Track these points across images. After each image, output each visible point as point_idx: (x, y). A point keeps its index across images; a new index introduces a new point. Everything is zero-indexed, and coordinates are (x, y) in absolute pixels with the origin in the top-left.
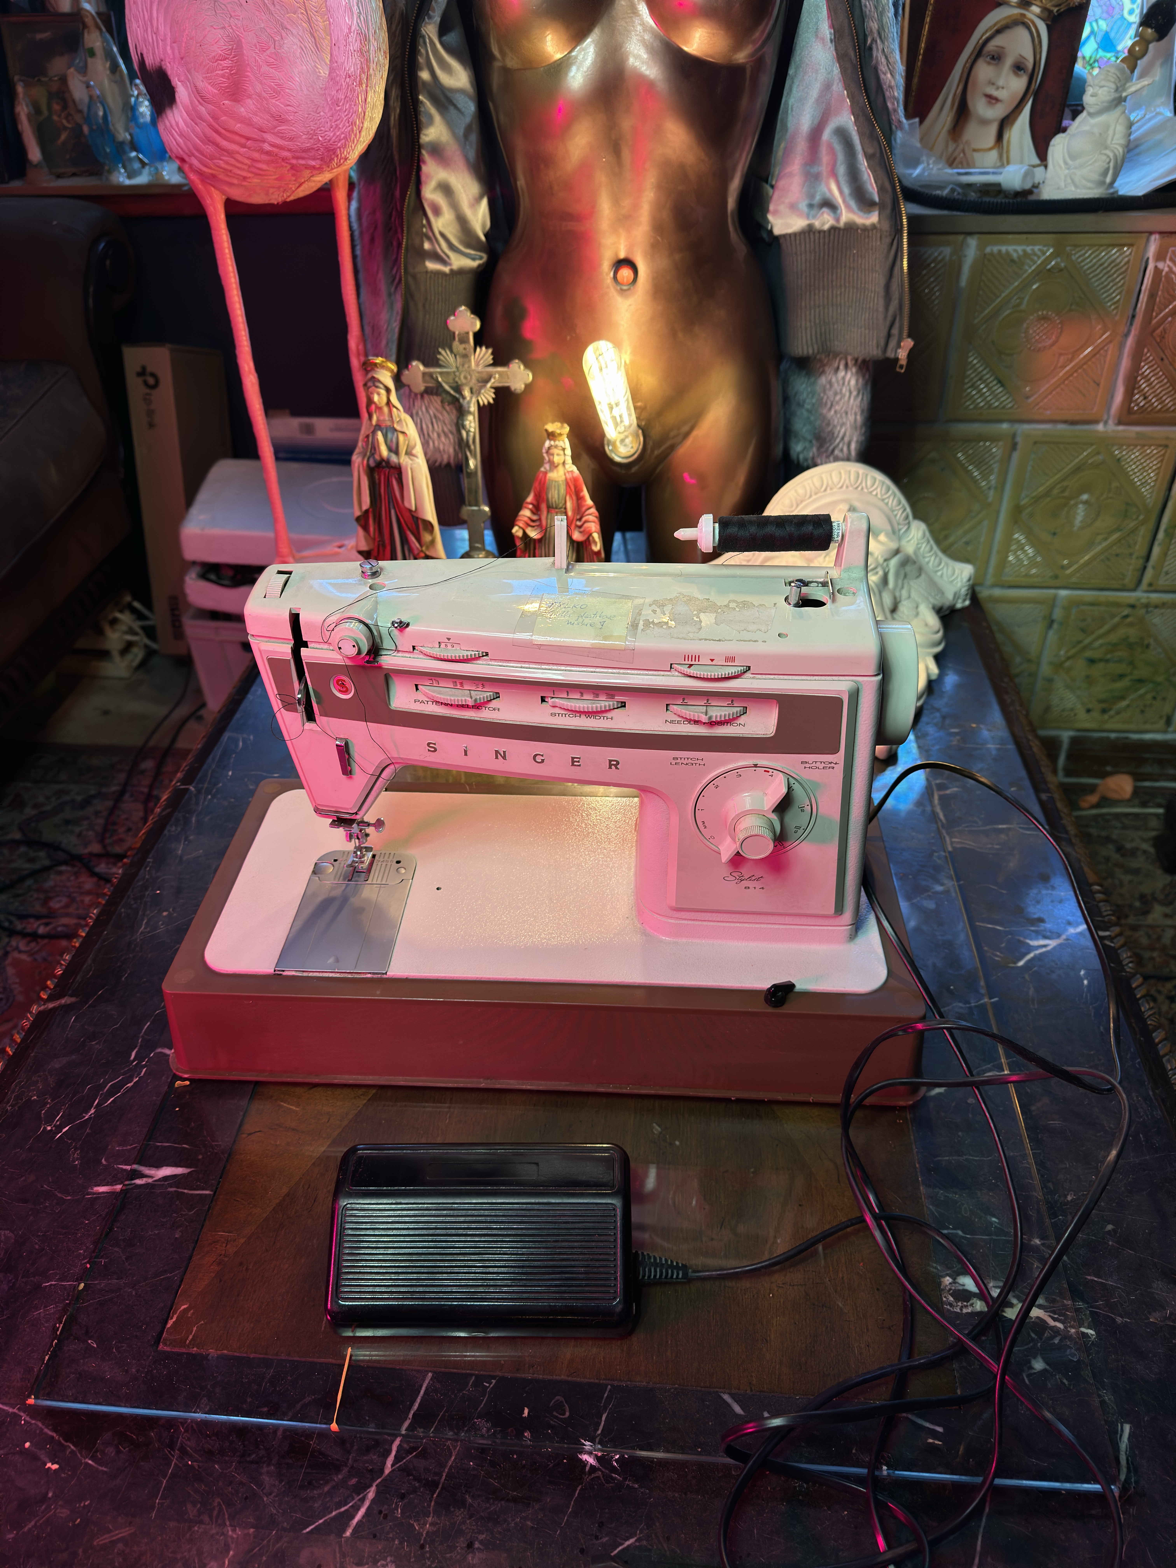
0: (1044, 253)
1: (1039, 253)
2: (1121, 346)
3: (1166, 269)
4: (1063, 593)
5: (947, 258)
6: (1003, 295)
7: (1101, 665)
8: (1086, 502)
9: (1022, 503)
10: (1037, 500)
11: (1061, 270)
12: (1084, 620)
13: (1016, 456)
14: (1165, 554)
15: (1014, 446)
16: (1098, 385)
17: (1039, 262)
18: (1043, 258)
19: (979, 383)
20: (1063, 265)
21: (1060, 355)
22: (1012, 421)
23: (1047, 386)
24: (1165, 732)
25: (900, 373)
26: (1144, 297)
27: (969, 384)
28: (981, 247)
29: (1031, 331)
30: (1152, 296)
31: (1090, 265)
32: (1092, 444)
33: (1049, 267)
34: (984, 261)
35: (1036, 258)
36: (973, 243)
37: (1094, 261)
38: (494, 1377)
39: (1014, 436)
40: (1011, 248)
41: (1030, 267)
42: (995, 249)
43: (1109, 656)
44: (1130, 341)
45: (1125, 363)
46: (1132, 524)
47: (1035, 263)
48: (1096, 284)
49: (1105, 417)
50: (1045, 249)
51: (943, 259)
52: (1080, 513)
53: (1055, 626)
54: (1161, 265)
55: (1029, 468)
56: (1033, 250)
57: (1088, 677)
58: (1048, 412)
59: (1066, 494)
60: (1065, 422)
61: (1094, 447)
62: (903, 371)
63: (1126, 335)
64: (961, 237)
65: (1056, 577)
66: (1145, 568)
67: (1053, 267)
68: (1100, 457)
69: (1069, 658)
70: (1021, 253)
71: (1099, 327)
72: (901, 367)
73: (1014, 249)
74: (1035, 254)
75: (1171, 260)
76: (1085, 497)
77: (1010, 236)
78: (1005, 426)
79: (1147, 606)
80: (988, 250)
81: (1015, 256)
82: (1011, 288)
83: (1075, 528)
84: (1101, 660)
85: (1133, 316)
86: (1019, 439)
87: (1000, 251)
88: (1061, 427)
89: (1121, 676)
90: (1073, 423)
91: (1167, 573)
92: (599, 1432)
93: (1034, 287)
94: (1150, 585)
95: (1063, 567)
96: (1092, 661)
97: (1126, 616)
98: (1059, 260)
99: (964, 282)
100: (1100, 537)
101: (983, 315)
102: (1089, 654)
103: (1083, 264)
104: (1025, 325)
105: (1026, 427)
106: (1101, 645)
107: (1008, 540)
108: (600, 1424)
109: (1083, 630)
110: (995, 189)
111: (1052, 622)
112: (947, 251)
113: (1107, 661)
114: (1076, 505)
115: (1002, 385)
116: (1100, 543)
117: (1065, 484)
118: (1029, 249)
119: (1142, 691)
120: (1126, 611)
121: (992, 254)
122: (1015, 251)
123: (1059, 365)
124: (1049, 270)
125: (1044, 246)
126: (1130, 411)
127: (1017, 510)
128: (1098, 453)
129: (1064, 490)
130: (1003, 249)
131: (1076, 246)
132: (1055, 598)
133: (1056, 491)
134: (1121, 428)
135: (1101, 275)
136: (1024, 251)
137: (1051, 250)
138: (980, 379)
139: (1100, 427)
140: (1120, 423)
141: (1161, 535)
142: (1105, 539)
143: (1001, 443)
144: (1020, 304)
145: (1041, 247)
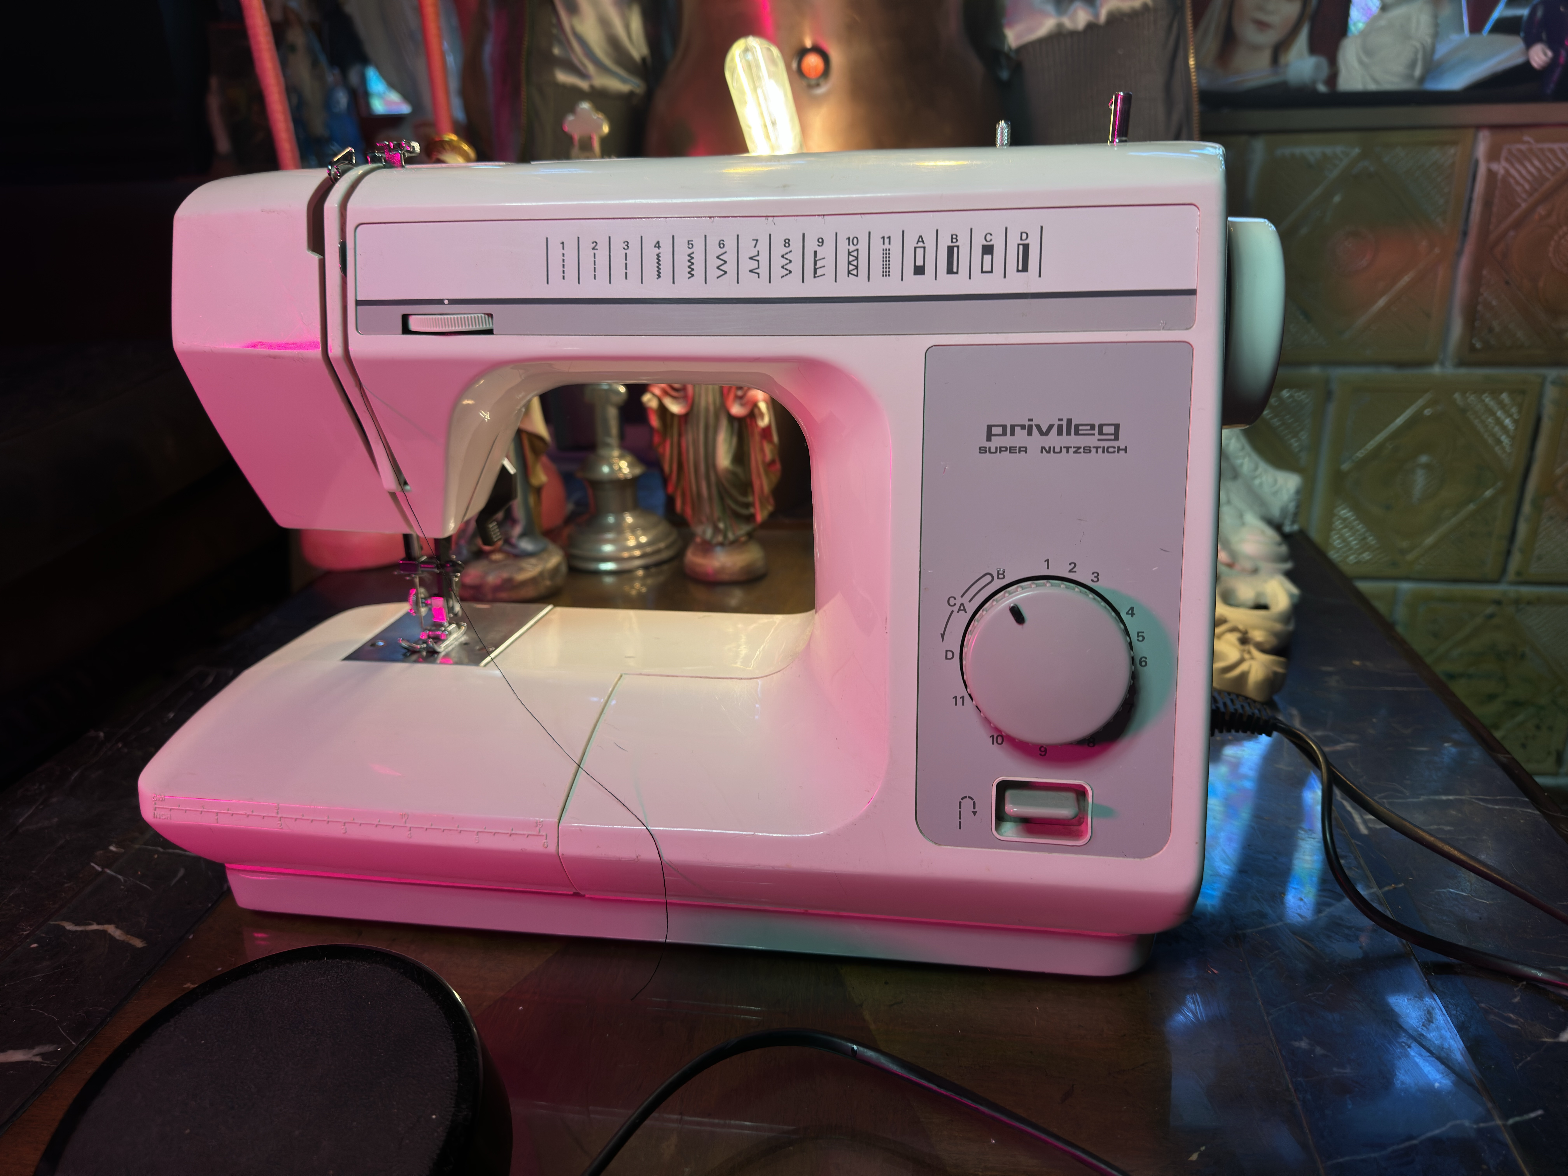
0: (1348, 155)
1: (1341, 155)
3: (1502, 172)
4: (1405, 586)
8: (1427, 467)
9: (1344, 468)
10: (1362, 463)
11: (1371, 175)
12: (1435, 621)
13: (1332, 409)
14: (1534, 533)
16: (1429, 315)
17: (1343, 165)
18: (1347, 161)
20: (1372, 169)
21: (1377, 280)
22: (1325, 364)
23: (1363, 319)
24: (1555, 774)
26: (1477, 208)
28: (1270, 150)
29: (1339, 251)
30: (1488, 204)
31: (1406, 168)
32: (1427, 391)
33: (1354, 172)
34: (1274, 167)
35: (1338, 161)
36: (1259, 144)
37: (1411, 162)
39: (1327, 382)
40: (1306, 150)
41: (1332, 171)
42: (1287, 151)
43: (1473, 670)
44: (1464, 263)
45: (1461, 289)
46: (1488, 493)
47: (1337, 166)
48: (1417, 190)
49: (1441, 357)
50: (1348, 150)
52: (1420, 480)
54: (1495, 167)
55: (1349, 421)
56: (1333, 151)
58: (1368, 351)
59: (1401, 455)
60: (1390, 364)
61: (1430, 394)
64: (1246, 138)
65: (1395, 564)
66: (1508, 553)
67: (1360, 172)
68: (1439, 408)
70: (1319, 156)
71: (1425, 243)
73: (1309, 150)
74: (1336, 156)
75: (1507, 160)
76: (1424, 459)
77: (1305, 136)
78: (1315, 371)
79: (1517, 602)
80: (1278, 152)
81: (1312, 159)
82: (1311, 198)
83: (1415, 500)
86: (1334, 387)
87: (1293, 155)
88: (1386, 370)
89: (1492, 697)
90: (1400, 365)
91: (1540, 558)
93: (1337, 199)
94: (1519, 574)
95: (1402, 551)
97: (1491, 616)
98: (1366, 162)
99: (1251, 191)
100: (1447, 511)
103: (1396, 168)
104: (1331, 244)
105: (1342, 371)
106: (1461, 656)
107: (1330, 513)
109: (1437, 634)
110: (1281, 88)
114: (1413, 470)
115: (1307, 319)
116: (1447, 520)
117: (1397, 442)
118: (1329, 150)
119: (1520, 717)
120: (1490, 610)
121: (1283, 157)
122: (1312, 153)
123: (1377, 292)
124: (1356, 175)
125: (1347, 146)
126: (1472, 348)
127: (1337, 477)
128: (1436, 402)
129: (1397, 450)
130: (1297, 151)
131: (1385, 146)
132: (1397, 592)
133: (1386, 452)
134: (1463, 371)
135: (1421, 179)
136: (1323, 154)
137: (1358, 151)
139: (1436, 370)
140: (1461, 363)
141: (1527, 508)
142: (1455, 514)
143: (1313, 393)
144: (1322, 218)
145: (1343, 148)
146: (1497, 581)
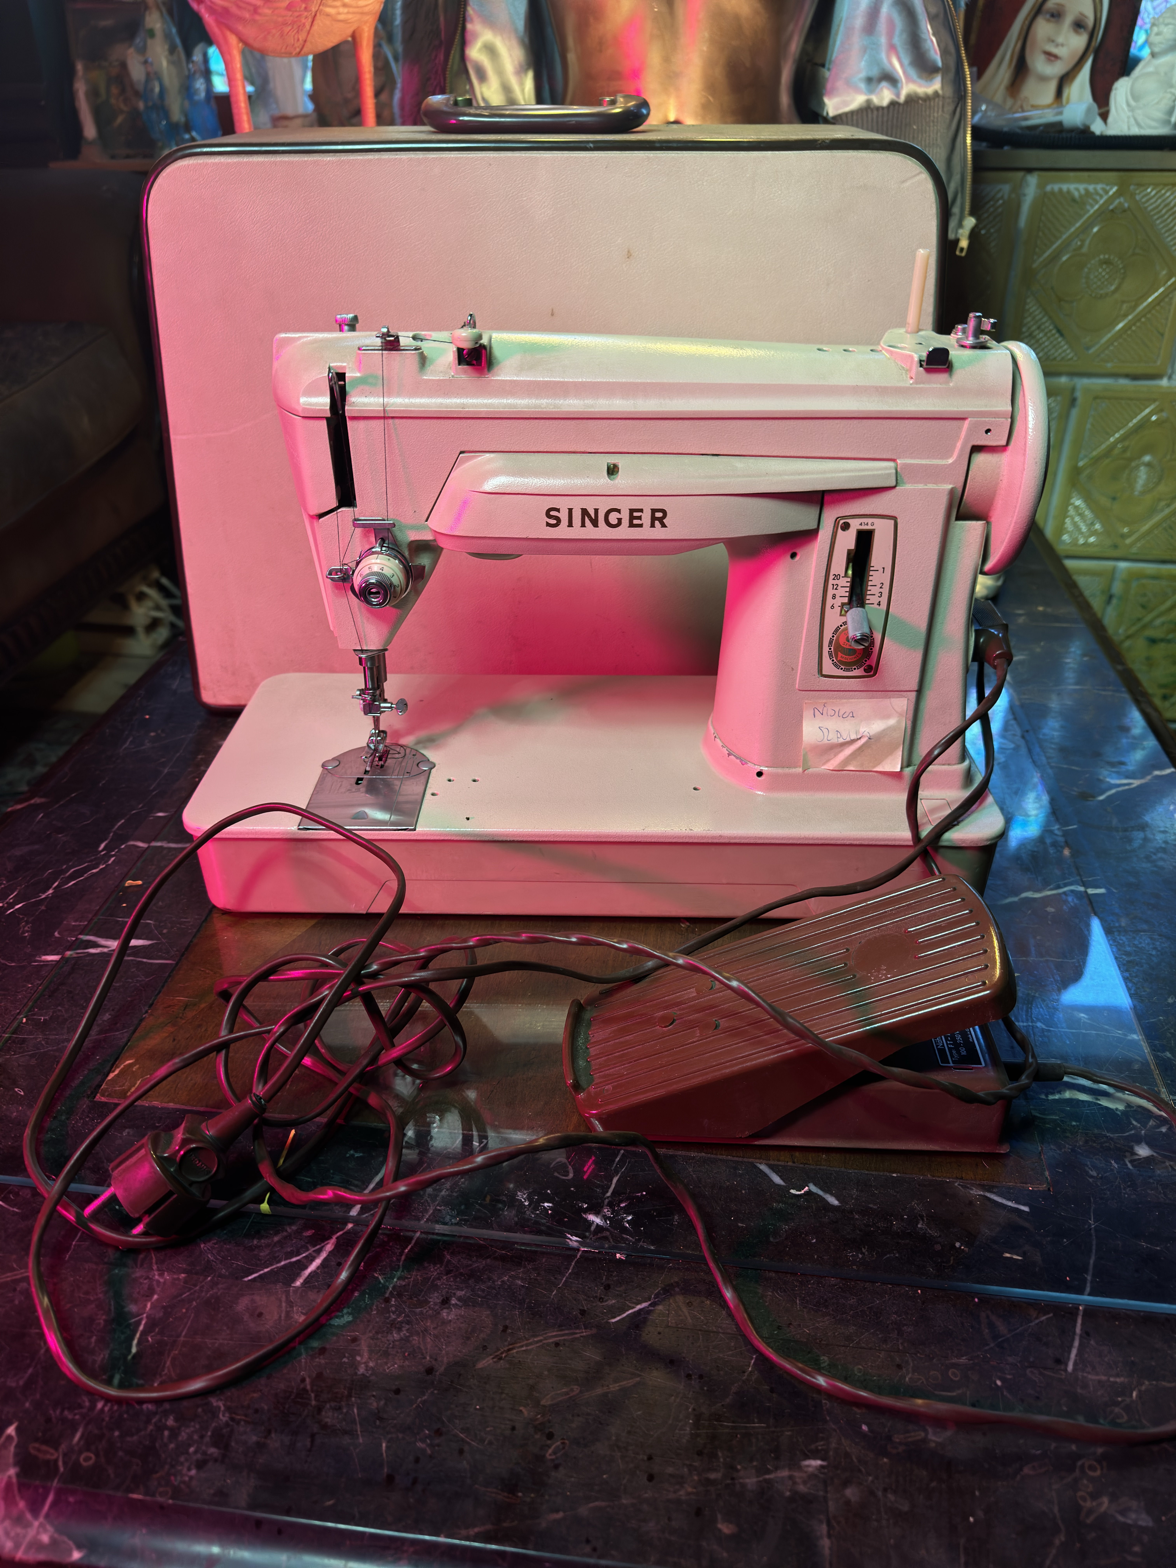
0: (1107, 192)
1: (1101, 192)
4: (1123, 565)
5: (1006, 197)
6: (1064, 237)
7: (1162, 645)
8: (1148, 465)
9: (1081, 464)
11: (1124, 211)
12: (1145, 595)
13: (1075, 412)
15: (1073, 401)
16: (1162, 335)
17: (1101, 202)
18: (1105, 198)
19: (1037, 332)
20: (1126, 205)
21: (1123, 302)
22: (1072, 374)
25: (960, 257)
27: (1027, 334)
28: (1041, 186)
29: (1092, 277)
31: (1154, 205)
32: (1155, 400)
33: (1111, 207)
34: (1043, 199)
35: (1098, 198)
36: (1033, 180)
37: (1159, 201)
39: (1073, 390)
40: (1072, 187)
41: (1092, 206)
42: (1056, 187)
47: (1097, 202)
48: (1161, 226)
49: (1169, 371)
50: (1108, 188)
51: (1002, 198)
53: (1114, 601)
56: (1095, 189)
57: (1148, 659)
59: (1128, 454)
60: (1127, 376)
62: (963, 254)
64: (1020, 174)
65: (1115, 546)
67: (1116, 208)
69: (1128, 637)
70: (1083, 192)
72: (962, 249)
73: (1075, 187)
74: (1097, 193)
76: (1147, 458)
77: (1072, 174)
78: (1064, 380)
80: (1049, 188)
81: (1076, 194)
82: (1072, 230)
83: (1136, 493)
84: (1162, 640)
86: (1078, 394)
87: (1061, 190)
88: (1123, 382)
90: (1135, 377)
96: (1153, 641)
98: (1122, 199)
99: (1023, 221)
100: (1163, 503)
101: (1041, 259)
102: (1150, 633)
103: (1146, 205)
104: (1086, 270)
105: (1086, 381)
106: (1163, 624)
107: (1066, 502)
109: (1143, 607)
110: (1056, 127)
111: (1111, 597)
112: (1006, 188)
113: (1169, 641)
114: (1137, 467)
115: (1062, 335)
116: (1162, 510)
117: (1126, 443)
118: (1091, 188)
121: (1052, 193)
122: (1077, 189)
123: (1122, 312)
124: (1112, 211)
125: (1107, 185)
127: (1075, 473)
129: (1125, 450)
130: (1065, 187)
131: (1139, 185)
132: (1114, 570)
133: (1116, 451)
135: (1166, 217)
136: (1087, 190)
137: (1115, 189)
138: (1039, 328)
139: (1164, 382)
143: (1059, 398)
144: (1081, 246)
145: (1104, 186)
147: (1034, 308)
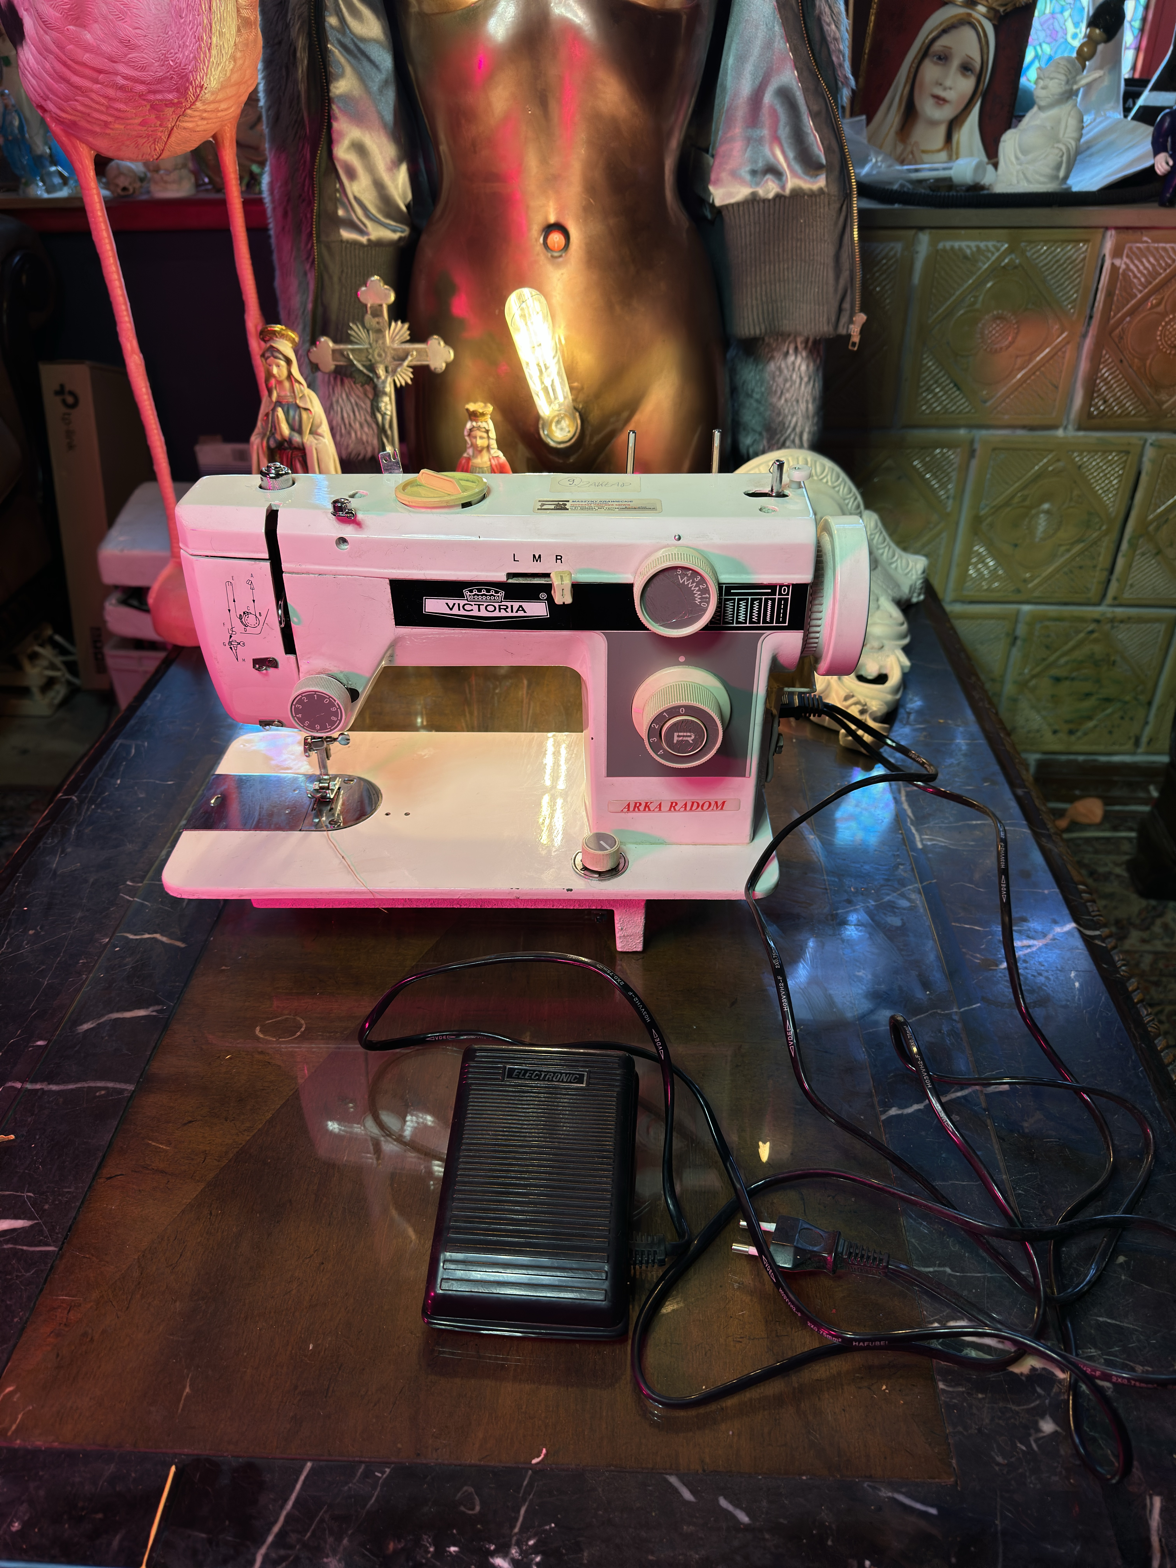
0: (998, 250)
1: (992, 249)
2: (1080, 347)
3: (1123, 266)
4: (1026, 608)
5: (899, 255)
6: (958, 293)
7: (1067, 683)
8: (1047, 512)
9: (982, 513)
10: (997, 509)
11: (1016, 267)
12: (1048, 636)
13: (974, 463)
14: (1129, 566)
15: (972, 453)
16: (1056, 387)
17: (993, 258)
18: (997, 254)
19: (935, 386)
20: (1017, 261)
21: (1017, 357)
22: (970, 427)
23: (1005, 389)
24: (1134, 753)
25: (853, 351)
26: (1101, 296)
27: (924, 389)
28: (933, 243)
29: (986, 332)
30: (1110, 294)
31: (1045, 262)
32: (1052, 451)
33: (1003, 264)
34: (936, 257)
35: (989, 255)
36: (924, 238)
37: (1050, 257)
38: (387, 1464)
39: (972, 442)
40: (963, 244)
41: (984, 264)
42: (948, 245)
43: (1074, 674)
44: (1088, 343)
45: (1084, 366)
46: (1095, 535)
47: (988, 259)
48: (1053, 281)
49: (1065, 422)
50: (999, 245)
51: (895, 255)
52: (1042, 523)
53: (1019, 643)
54: (1117, 262)
55: (988, 476)
56: (987, 246)
57: (1053, 696)
58: (1006, 417)
59: (1027, 503)
60: (1024, 427)
61: (1054, 453)
62: (856, 349)
63: (1085, 336)
64: (912, 232)
65: (1018, 591)
66: (1109, 581)
67: (1007, 264)
68: (1060, 464)
69: (1034, 677)
70: (974, 249)
71: (1057, 327)
72: (854, 344)
73: (966, 244)
74: (988, 250)
75: (1128, 256)
76: (1046, 506)
77: (963, 232)
78: (962, 432)
79: (1112, 620)
80: (940, 246)
81: (968, 252)
82: (966, 285)
83: (1037, 540)
84: (1066, 678)
85: (1091, 317)
86: (977, 446)
87: (952, 248)
88: (1020, 432)
89: (1088, 695)
90: (1032, 428)
91: (1132, 586)
92: (516, 1530)
93: (989, 285)
94: (1115, 598)
95: (1025, 581)
96: (1058, 680)
97: (1092, 632)
98: (1013, 256)
99: (916, 280)
100: (1063, 549)
101: (936, 315)
102: (1054, 672)
103: (1037, 261)
104: (980, 325)
105: (984, 432)
106: (1067, 663)
107: (968, 553)
108: (517, 1519)
109: (1047, 647)
110: (946, 184)
111: (1016, 638)
112: (898, 247)
113: (1073, 679)
114: (1037, 515)
115: (959, 389)
116: (1062, 555)
117: (1026, 492)
118: (982, 245)
119: (1109, 711)
120: (1092, 627)
121: (944, 250)
122: (969, 247)
123: (1017, 367)
124: (1004, 267)
125: (998, 241)
126: (1090, 415)
127: (977, 521)
128: (1058, 460)
129: (1024, 499)
130: (957, 245)
131: (1030, 242)
132: (1018, 613)
133: (1016, 500)
134: (1081, 433)
135: (1057, 272)
136: (978, 247)
137: (1006, 246)
138: (936, 382)
139: (1060, 433)
140: (1080, 428)
141: (1125, 546)
142: (1068, 551)
143: (959, 450)
144: (974, 303)
145: (995, 243)
146: (1099, 604)
147: (930, 364)
